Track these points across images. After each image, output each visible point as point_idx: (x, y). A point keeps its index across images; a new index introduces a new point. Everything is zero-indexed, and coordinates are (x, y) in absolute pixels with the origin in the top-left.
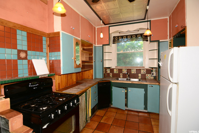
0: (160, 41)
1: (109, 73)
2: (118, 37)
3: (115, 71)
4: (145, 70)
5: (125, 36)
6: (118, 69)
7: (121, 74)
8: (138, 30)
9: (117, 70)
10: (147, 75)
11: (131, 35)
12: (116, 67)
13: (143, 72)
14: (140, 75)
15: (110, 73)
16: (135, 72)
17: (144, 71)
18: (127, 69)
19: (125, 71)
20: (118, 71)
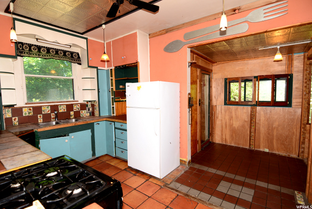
0: (99, 68)
1: (11, 118)
2: (30, 46)
3: (26, 112)
4: (79, 105)
5: (44, 47)
6: (33, 107)
7: (40, 117)
8: (70, 46)
9: (30, 110)
10: (82, 112)
11: (55, 49)
12: (26, 104)
13: (76, 108)
14: (72, 113)
15: (13, 116)
16: (64, 110)
17: (78, 107)
18: (51, 106)
19: (46, 110)
20: (32, 111)
